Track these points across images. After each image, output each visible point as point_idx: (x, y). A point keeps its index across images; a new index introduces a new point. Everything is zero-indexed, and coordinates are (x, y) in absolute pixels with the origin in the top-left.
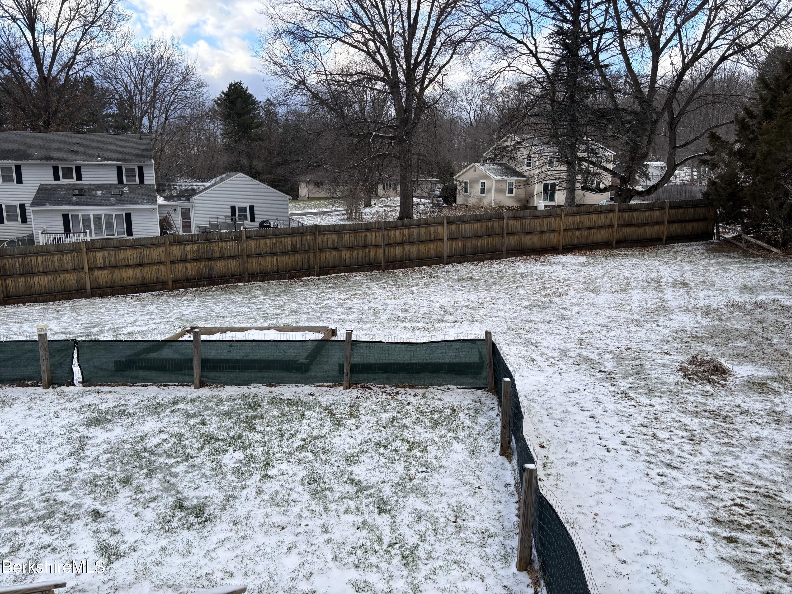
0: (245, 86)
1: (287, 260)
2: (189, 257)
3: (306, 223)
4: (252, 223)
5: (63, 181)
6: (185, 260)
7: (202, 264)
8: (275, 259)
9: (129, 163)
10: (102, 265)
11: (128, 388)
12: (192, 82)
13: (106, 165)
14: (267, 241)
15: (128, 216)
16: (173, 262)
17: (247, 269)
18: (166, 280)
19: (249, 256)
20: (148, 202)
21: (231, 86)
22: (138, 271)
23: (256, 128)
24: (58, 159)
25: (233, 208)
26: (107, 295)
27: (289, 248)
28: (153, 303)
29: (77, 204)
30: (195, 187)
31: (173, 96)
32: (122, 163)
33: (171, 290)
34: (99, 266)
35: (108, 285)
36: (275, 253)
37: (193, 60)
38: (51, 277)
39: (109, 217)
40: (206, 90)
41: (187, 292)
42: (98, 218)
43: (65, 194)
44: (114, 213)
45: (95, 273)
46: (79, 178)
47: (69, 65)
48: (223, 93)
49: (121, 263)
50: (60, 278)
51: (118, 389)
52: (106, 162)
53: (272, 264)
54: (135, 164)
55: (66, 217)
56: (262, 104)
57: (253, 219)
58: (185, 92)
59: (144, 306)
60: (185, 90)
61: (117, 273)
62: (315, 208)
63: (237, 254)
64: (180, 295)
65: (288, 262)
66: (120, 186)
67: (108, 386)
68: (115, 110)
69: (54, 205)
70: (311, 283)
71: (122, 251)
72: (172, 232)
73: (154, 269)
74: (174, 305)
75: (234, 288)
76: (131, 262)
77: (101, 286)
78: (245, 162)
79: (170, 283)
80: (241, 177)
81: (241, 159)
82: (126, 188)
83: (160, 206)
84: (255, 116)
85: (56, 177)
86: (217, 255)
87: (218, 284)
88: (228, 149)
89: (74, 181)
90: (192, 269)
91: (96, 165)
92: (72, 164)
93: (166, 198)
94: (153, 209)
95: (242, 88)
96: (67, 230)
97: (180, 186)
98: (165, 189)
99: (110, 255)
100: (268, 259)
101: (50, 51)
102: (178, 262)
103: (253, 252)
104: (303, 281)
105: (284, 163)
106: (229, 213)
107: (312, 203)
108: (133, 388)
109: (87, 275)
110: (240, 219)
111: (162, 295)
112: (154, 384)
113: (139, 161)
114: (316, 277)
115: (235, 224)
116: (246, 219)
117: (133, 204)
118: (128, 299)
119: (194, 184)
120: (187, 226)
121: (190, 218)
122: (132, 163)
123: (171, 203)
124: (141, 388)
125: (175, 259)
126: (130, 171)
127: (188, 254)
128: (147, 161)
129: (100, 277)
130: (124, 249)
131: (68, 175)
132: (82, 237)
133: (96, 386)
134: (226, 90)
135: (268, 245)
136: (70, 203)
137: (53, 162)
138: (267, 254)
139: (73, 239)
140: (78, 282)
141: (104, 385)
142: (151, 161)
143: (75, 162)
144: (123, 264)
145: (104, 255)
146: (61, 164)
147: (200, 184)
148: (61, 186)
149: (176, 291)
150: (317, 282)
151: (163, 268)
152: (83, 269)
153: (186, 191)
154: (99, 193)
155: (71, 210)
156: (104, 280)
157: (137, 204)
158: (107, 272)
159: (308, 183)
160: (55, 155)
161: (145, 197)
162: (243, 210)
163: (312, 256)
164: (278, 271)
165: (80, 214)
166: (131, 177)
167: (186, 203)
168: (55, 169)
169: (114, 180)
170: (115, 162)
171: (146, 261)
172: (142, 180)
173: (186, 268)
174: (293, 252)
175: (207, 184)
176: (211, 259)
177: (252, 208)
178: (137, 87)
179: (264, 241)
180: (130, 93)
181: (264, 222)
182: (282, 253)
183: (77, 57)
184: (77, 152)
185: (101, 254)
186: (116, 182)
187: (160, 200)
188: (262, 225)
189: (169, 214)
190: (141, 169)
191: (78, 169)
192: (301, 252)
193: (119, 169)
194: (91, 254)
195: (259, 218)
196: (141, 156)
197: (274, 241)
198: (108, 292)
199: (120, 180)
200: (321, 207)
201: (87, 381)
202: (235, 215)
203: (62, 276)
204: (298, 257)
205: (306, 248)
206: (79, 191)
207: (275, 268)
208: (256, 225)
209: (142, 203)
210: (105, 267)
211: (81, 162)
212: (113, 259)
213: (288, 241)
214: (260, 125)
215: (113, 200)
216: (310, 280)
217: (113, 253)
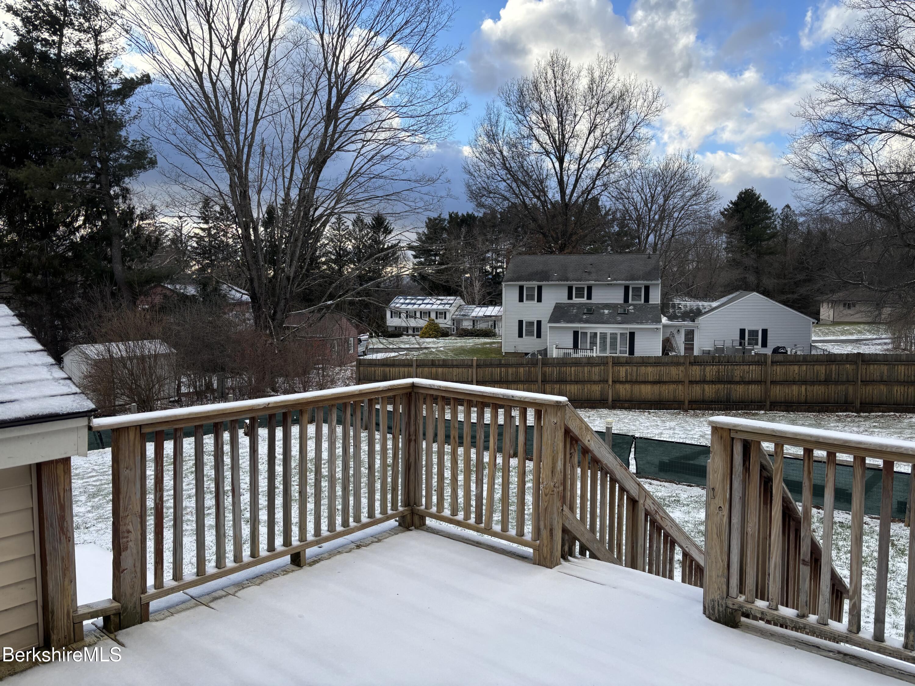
0: (757, 192)
1: (819, 391)
2: (708, 379)
3: (832, 351)
4: (764, 349)
5: (575, 300)
6: (704, 381)
7: (721, 386)
8: (803, 388)
9: (636, 282)
10: (624, 380)
11: (674, 485)
12: (704, 196)
13: (615, 284)
14: (796, 368)
15: (632, 335)
16: (691, 382)
17: (769, 396)
18: (683, 400)
19: (773, 382)
20: (653, 322)
21: (741, 193)
22: (656, 388)
23: (768, 239)
24: (573, 280)
25: (742, 331)
26: (626, 409)
27: (822, 377)
28: (671, 420)
29: (587, 322)
30: (701, 307)
31: (683, 212)
32: (631, 282)
33: (686, 411)
34: (621, 380)
35: (627, 399)
36: (804, 382)
37: (708, 172)
38: (580, 386)
39: (614, 337)
40: (718, 203)
41: (703, 414)
42: (604, 336)
43: (577, 313)
44: (619, 332)
45: (618, 386)
46: (589, 297)
47: (588, 191)
48: (731, 202)
49: (641, 379)
50: (587, 387)
51: (666, 484)
52: (615, 282)
53: (799, 394)
54: (641, 283)
55: (576, 334)
56: (779, 211)
57: (764, 345)
58: (695, 207)
59: (664, 422)
60: (696, 204)
61: (636, 388)
62: (842, 335)
63: (760, 379)
64: (697, 416)
65: (820, 392)
66: (626, 305)
67: (657, 480)
68: (616, 229)
69: (568, 322)
70: (849, 419)
71: (643, 368)
72: (674, 354)
73: (672, 387)
74: (694, 425)
75: (753, 415)
76: (650, 379)
77: (621, 399)
78: (752, 278)
79: (686, 403)
80: (755, 297)
81: (747, 276)
82: (631, 307)
83: (665, 326)
84: (768, 227)
85: (570, 297)
86: (738, 379)
87: (736, 410)
88: (734, 263)
89: (584, 300)
90: (710, 391)
91: (605, 285)
92: (584, 284)
93: (670, 318)
94: (657, 329)
95: (755, 195)
96: (575, 346)
97: (685, 306)
98: (668, 309)
99: (632, 370)
100: (795, 388)
101: (572, 180)
102: (697, 382)
103: (778, 379)
104: (837, 416)
105: (809, 280)
106: (737, 337)
107: (838, 328)
108: (679, 486)
109: (610, 387)
110: (749, 344)
111: (679, 414)
112: (698, 486)
113: (647, 280)
114: (855, 414)
115: (744, 348)
116: (757, 344)
117: (638, 323)
118: (646, 414)
119: (700, 303)
120: (689, 347)
121: (693, 341)
122: (640, 282)
123: (675, 323)
124: (686, 487)
125: (693, 379)
126: (637, 290)
127: (708, 375)
128: (654, 280)
129: (621, 390)
130: (646, 366)
131: (580, 295)
132: (589, 354)
133: (647, 478)
134: (734, 199)
135: (796, 371)
136: (581, 321)
137: (569, 283)
138: (794, 382)
139: (580, 354)
140: (602, 393)
141: (654, 479)
142: (658, 280)
143: (587, 282)
144: (643, 380)
145: (627, 370)
146: (575, 284)
147: (705, 304)
148: (573, 305)
149: (692, 412)
150: (857, 419)
151: (680, 387)
152: (607, 381)
153: (691, 311)
154: (606, 312)
155: (581, 328)
156: (624, 393)
157: (642, 323)
158: (628, 387)
159: (834, 303)
160: (570, 275)
161: (650, 316)
162: (753, 333)
163: (851, 389)
164: (806, 402)
165: (589, 331)
166: (637, 296)
167: (691, 323)
168: (570, 289)
169: (619, 300)
170: (623, 282)
171: (665, 379)
172: (647, 299)
173: (704, 390)
174: (827, 382)
175: (715, 304)
176: (731, 382)
177: (765, 332)
178: (647, 206)
179: (792, 368)
180: (638, 211)
181: (778, 348)
182: (813, 383)
183: (597, 183)
184: (589, 273)
185: (624, 369)
186: (622, 302)
187: (664, 320)
188: (776, 351)
189: (672, 334)
190: (647, 288)
191: (590, 289)
192: (837, 382)
193: (627, 288)
194: (616, 368)
195: (772, 344)
196: (649, 276)
197: (804, 368)
198: (626, 405)
199: (626, 299)
200: (852, 334)
201: (640, 473)
202: (744, 339)
203: (589, 386)
204: (832, 388)
205: (844, 378)
206: (588, 310)
207: (803, 399)
208: (768, 351)
209: (647, 323)
210: (626, 382)
211: (593, 282)
212: (635, 374)
213: (821, 370)
214: (774, 235)
215: (619, 318)
216: (847, 416)
217: (635, 369)
